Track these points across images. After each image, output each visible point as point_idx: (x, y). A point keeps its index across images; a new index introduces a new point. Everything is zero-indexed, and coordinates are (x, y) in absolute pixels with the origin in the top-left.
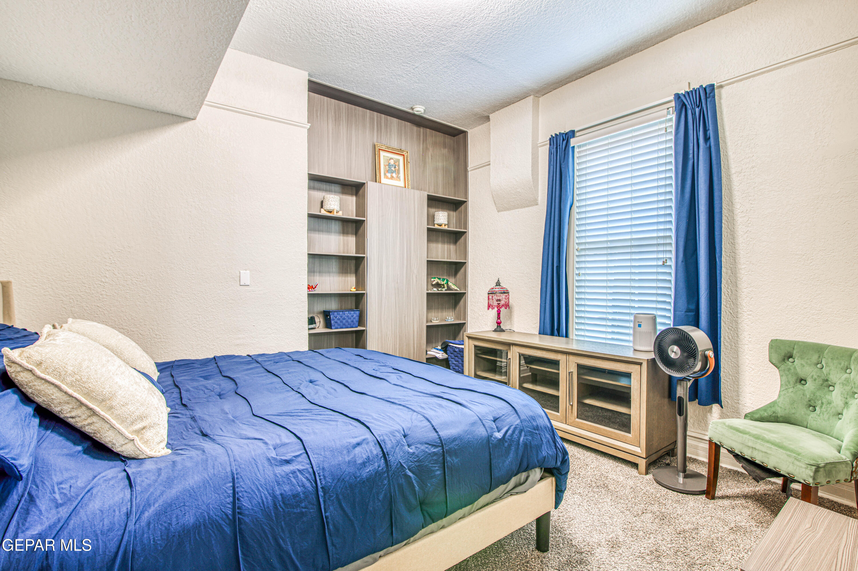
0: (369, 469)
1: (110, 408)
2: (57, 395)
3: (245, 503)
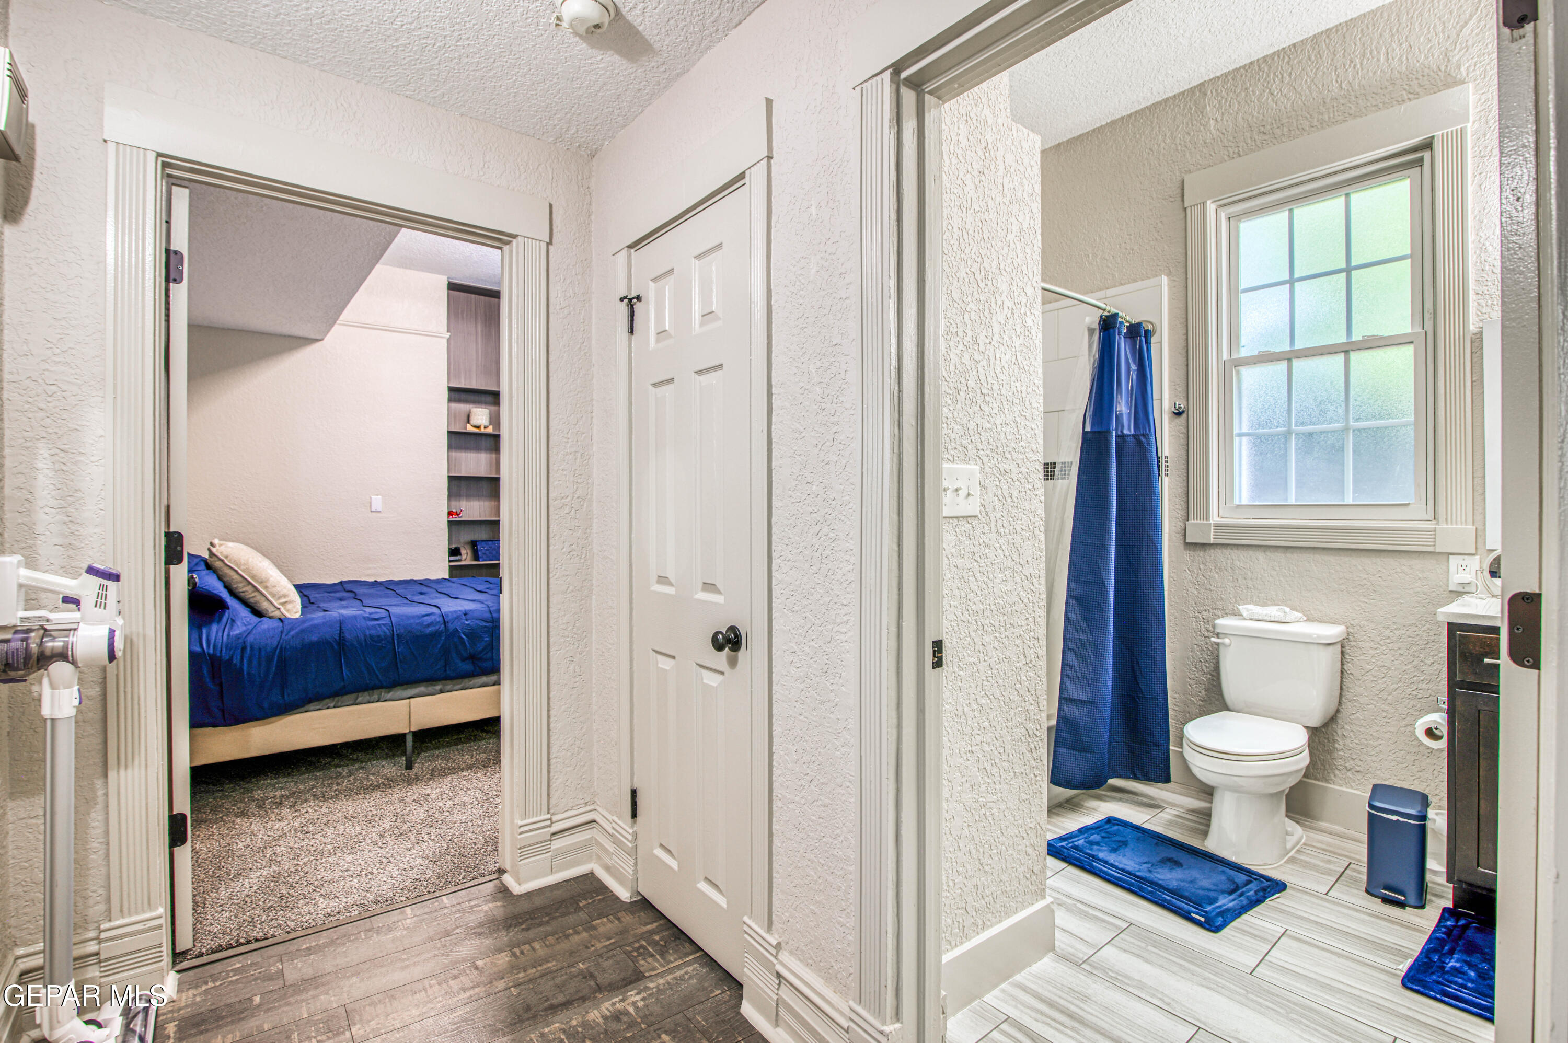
0: (431, 629)
1: (266, 588)
2: (236, 577)
3: (347, 635)
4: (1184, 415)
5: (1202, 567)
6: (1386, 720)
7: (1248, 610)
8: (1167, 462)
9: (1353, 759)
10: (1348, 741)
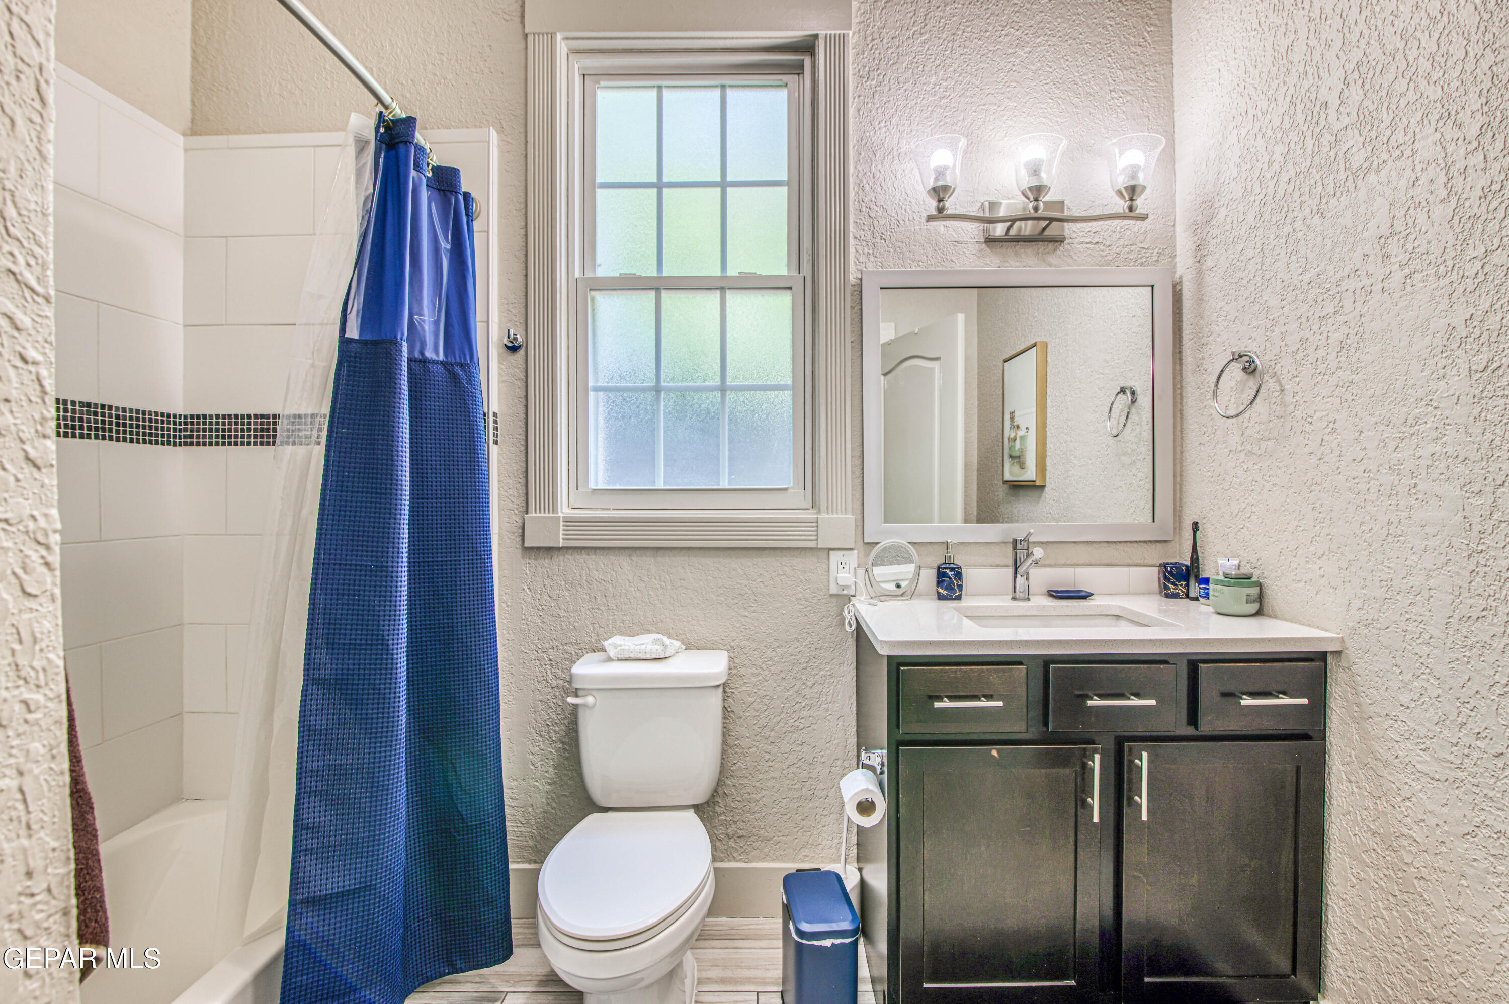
4: (522, 352)
5: (547, 582)
6: (769, 763)
7: (615, 648)
8: (496, 422)
9: (735, 822)
10: (729, 800)
